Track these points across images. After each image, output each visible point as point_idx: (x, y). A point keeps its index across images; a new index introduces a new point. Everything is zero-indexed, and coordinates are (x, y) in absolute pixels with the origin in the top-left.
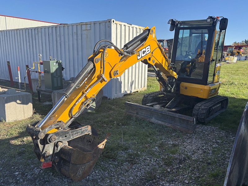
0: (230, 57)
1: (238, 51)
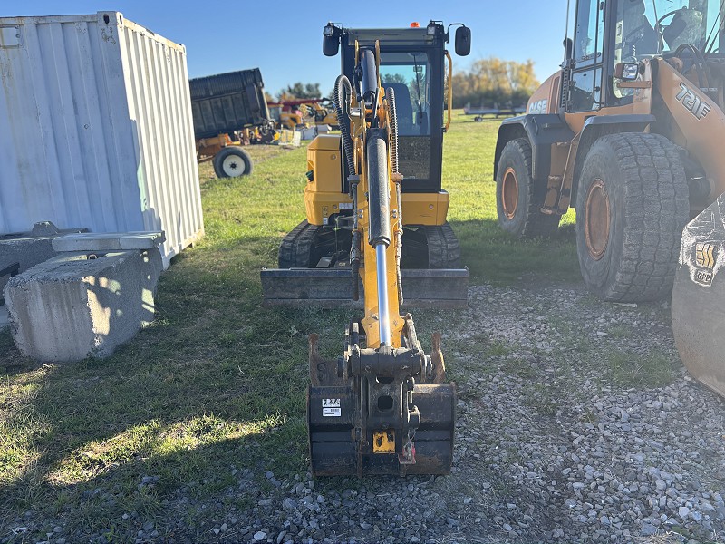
0: (285, 131)
1: (293, 115)
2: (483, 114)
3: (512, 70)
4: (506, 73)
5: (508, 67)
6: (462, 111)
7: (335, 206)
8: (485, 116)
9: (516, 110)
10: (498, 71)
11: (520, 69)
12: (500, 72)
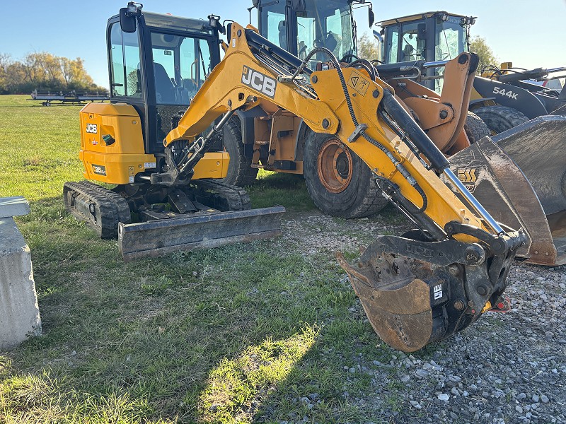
2: (50, 100)
3: (65, 65)
4: (59, 67)
5: (61, 62)
6: (29, 97)
7: (140, 166)
8: (51, 102)
9: (80, 98)
10: (52, 65)
11: (72, 64)
12: (53, 66)
